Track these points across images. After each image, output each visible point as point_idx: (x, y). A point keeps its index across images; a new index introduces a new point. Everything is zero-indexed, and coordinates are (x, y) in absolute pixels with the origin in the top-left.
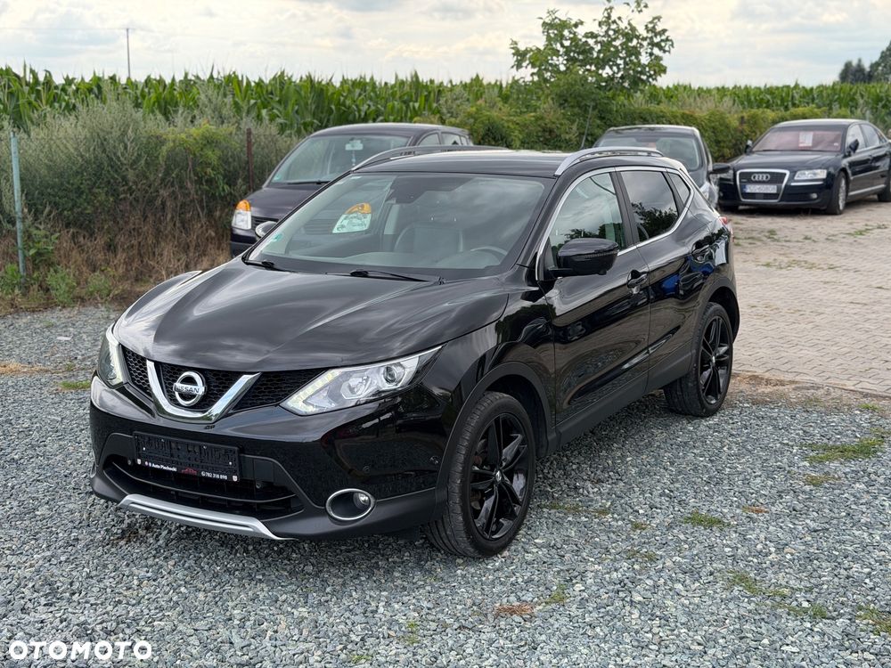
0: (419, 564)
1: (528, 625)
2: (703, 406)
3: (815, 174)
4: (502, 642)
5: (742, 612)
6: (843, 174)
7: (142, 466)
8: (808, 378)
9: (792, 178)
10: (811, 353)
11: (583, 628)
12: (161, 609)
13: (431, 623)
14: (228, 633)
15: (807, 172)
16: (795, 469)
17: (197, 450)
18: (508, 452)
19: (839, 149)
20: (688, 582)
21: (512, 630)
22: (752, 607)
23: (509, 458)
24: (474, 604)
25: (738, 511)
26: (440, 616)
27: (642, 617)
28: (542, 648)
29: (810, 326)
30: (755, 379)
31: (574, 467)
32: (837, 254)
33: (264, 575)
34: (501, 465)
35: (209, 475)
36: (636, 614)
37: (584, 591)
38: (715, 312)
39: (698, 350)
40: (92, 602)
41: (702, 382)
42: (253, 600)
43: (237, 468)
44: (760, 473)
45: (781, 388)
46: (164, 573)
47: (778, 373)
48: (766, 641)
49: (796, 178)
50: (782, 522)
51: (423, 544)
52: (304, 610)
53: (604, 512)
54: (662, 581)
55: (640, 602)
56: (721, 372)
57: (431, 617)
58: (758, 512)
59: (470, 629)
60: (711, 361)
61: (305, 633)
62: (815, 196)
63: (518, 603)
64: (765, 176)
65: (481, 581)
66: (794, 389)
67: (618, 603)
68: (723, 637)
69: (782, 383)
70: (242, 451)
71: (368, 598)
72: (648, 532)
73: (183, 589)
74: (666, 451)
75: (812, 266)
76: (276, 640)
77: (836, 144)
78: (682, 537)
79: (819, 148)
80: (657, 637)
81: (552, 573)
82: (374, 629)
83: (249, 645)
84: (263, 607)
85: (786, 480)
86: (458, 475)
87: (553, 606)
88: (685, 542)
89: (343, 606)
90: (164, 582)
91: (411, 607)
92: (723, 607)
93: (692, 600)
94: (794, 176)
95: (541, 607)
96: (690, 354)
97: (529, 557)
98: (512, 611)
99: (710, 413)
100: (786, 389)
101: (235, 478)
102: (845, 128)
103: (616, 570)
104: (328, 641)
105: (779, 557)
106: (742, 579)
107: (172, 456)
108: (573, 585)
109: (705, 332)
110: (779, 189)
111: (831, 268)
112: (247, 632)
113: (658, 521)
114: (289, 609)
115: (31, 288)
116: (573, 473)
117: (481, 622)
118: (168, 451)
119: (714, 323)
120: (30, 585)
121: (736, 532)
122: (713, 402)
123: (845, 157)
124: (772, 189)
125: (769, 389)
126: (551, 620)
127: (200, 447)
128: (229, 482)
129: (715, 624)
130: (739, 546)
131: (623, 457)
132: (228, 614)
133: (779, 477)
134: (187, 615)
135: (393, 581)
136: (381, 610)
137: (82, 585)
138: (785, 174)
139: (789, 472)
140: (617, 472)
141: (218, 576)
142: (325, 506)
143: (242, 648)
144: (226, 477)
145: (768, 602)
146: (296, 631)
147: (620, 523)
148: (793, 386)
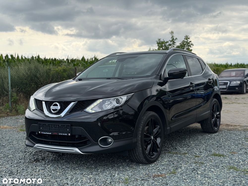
0: (128, 165)
1: (164, 179)
2: (213, 129)
3: (237, 82)
4: (156, 183)
5: (234, 175)
6: (245, 83)
7: (41, 134)
8: (244, 124)
9: (230, 84)
10: (243, 119)
11: (182, 180)
12: (45, 176)
13: (132, 179)
14: (67, 181)
15: (234, 82)
16: (244, 144)
17: (58, 126)
18: (155, 131)
19: (243, 76)
20: (215, 169)
21: (159, 180)
22: (237, 174)
23: (155, 133)
24: (146, 174)
25: (228, 153)
26: (135, 177)
27: (202, 177)
28: (169, 184)
29: (242, 114)
30: (227, 125)
31: (175, 144)
32: (246, 101)
33: (78, 168)
34: (153, 134)
35: (61, 134)
36: (199, 176)
37: (182, 171)
38: (215, 101)
39: (211, 112)
40: (23, 175)
41: (212, 122)
42: (75, 174)
43: (70, 131)
44: (233, 145)
45: (236, 127)
46: (47, 168)
47: (234, 123)
48: (244, 182)
49: (231, 84)
50: (243, 155)
51: (129, 161)
52: (91, 176)
53: (186, 154)
54: (207, 169)
55: (200, 174)
56: (218, 120)
57: (132, 177)
58: (234, 153)
59: (145, 180)
60: (215, 116)
61: (92, 181)
62: (237, 88)
63: (160, 174)
64: (222, 83)
65: (148, 169)
66: (240, 127)
67: (193, 174)
68: (229, 181)
69: (236, 126)
70: (72, 126)
71: (112, 173)
72: (200, 158)
73: (53, 172)
74: (203, 141)
75: (239, 103)
76: (82, 183)
77: (242, 75)
78: (211, 159)
79: (237, 76)
80: (207, 181)
81: (170, 167)
82: (114, 180)
83: (74, 184)
84: (78, 175)
85: (242, 146)
86: (140, 135)
87: (172, 174)
88: (213, 160)
89: (104, 175)
90: (47, 170)
91: (126, 175)
92: (228, 174)
93: (217, 173)
94: (231, 83)
95: (168, 175)
96: (208, 112)
97: (163, 164)
98: (159, 176)
99: (215, 132)
100: (237, 127)
101: (69, 134)
102: (244, 71)
103: (191, 166)
104: (99, 183)
105: (244, 163)
106: (233, 168)
107: (50, 129)
108: (178, 170)
109: (212, 107)
110: (226, 87)
111: (245, 103)
112: (73, 181)
113: (203, 155)
114: (86, 176)
115: (13, 110)
116: (174, 146)
117: (149, 178)
118: (49, 128)
119: (215, 104)
120: (4, 171)
121: (228, 157)
122: (216, 129)
123: (245, 78)
124: (224, 87)
125: (232, 127)
126: (172, 178)
127: (59, 125)
128: (68, 136)
129: (226, 178)
130: (230, 160)
131: (189, 142)
132: (67, 177)
133: (240, 146)
134: (54, 178)
135: (120, 169)
136: (116, 175)
137: (21, 171)
138: (228, 83)
139: (242, 144)
140: (188, 145)
141: (64, 168)
142: (98, 142)
143: (71, 185)
144: (66, 134)
145: (242, 173)
146: (89, 181)
147: (191, 156)
148: (239, 126)
